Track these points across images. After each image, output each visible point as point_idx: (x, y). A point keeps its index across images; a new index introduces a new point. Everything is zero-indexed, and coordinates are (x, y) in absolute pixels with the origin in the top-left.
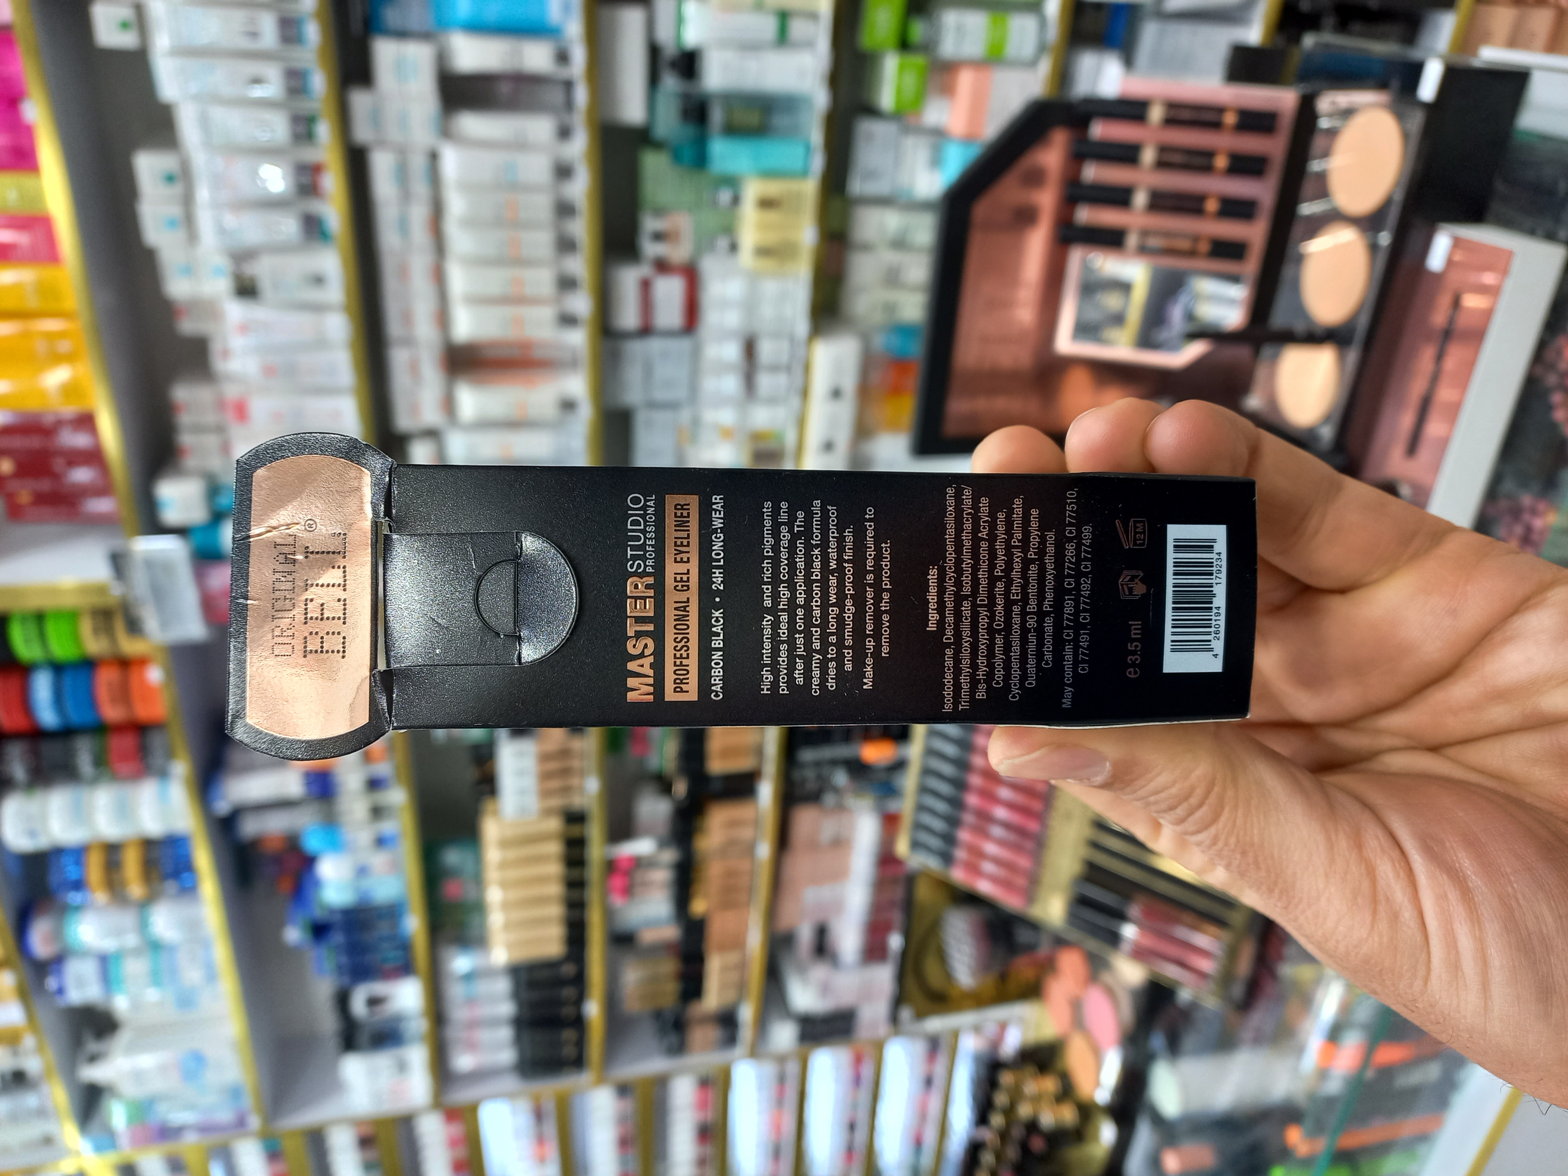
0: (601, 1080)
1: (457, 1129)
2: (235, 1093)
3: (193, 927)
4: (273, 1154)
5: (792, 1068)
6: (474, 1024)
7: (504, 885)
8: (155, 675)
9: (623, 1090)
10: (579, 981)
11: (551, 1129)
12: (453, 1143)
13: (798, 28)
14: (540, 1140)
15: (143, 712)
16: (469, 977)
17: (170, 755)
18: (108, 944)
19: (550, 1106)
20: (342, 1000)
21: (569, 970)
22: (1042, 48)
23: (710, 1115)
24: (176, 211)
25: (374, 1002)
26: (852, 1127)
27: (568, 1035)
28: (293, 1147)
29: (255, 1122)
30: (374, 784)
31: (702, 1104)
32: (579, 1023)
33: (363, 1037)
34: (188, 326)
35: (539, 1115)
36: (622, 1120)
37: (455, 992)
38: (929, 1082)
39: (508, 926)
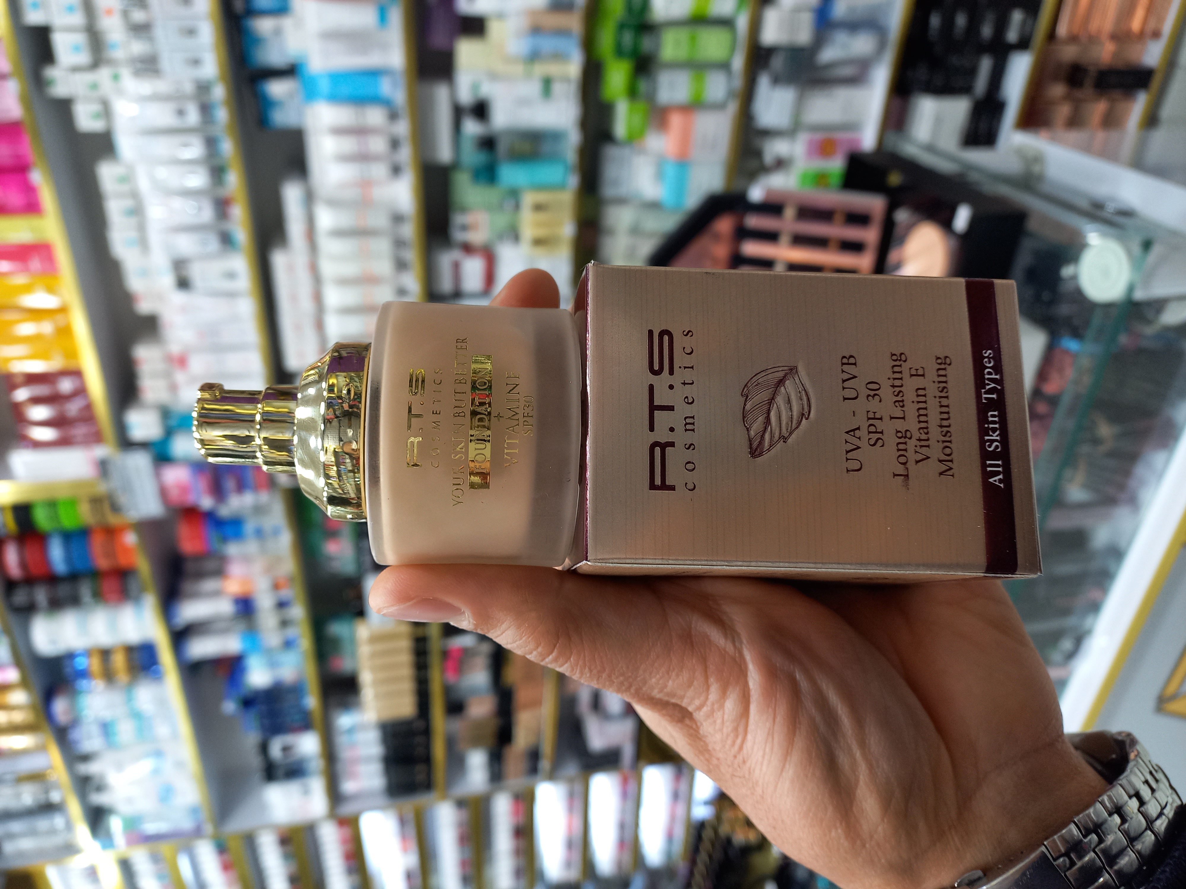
0: (445, 797)
1: (347, 831)
2: (194, 811)
3: (162, 703)
4: (222, 849)
5: (578, 787)
6: (357, 761)
7: (374, 669)
8: (131, 539)
9: (461, 803)
10: (427, 732)
11: (412, 832)
12: (344, 842)
13: (558, 88)
14: (404, 837)
15: (123, 561)
16: (351, 730)
17: (142, 590)
18: (106, 714)
19: (410, 816)
20: (264, 748)
21: (420, 725)
22: (731, 94)
23: (522, 819)
24: (133, 234)
25: (286, 749)
26: (622, 826)
27: (420, 768)
28: (235, 845)
29: (209, 828)
30: (282, 605)
31: (516, 812)
32: (427, 759)
33: (281, 772)
34: (144, 307)
35: (402, 822)
36: (461, 825)
37: (342, 741)
38: (675, 796)
39: (377, 696)
